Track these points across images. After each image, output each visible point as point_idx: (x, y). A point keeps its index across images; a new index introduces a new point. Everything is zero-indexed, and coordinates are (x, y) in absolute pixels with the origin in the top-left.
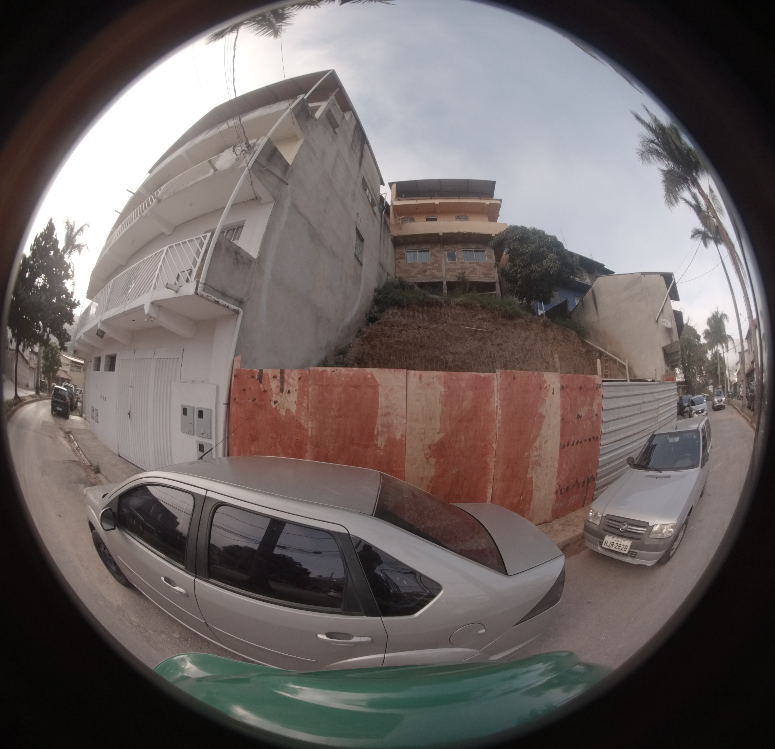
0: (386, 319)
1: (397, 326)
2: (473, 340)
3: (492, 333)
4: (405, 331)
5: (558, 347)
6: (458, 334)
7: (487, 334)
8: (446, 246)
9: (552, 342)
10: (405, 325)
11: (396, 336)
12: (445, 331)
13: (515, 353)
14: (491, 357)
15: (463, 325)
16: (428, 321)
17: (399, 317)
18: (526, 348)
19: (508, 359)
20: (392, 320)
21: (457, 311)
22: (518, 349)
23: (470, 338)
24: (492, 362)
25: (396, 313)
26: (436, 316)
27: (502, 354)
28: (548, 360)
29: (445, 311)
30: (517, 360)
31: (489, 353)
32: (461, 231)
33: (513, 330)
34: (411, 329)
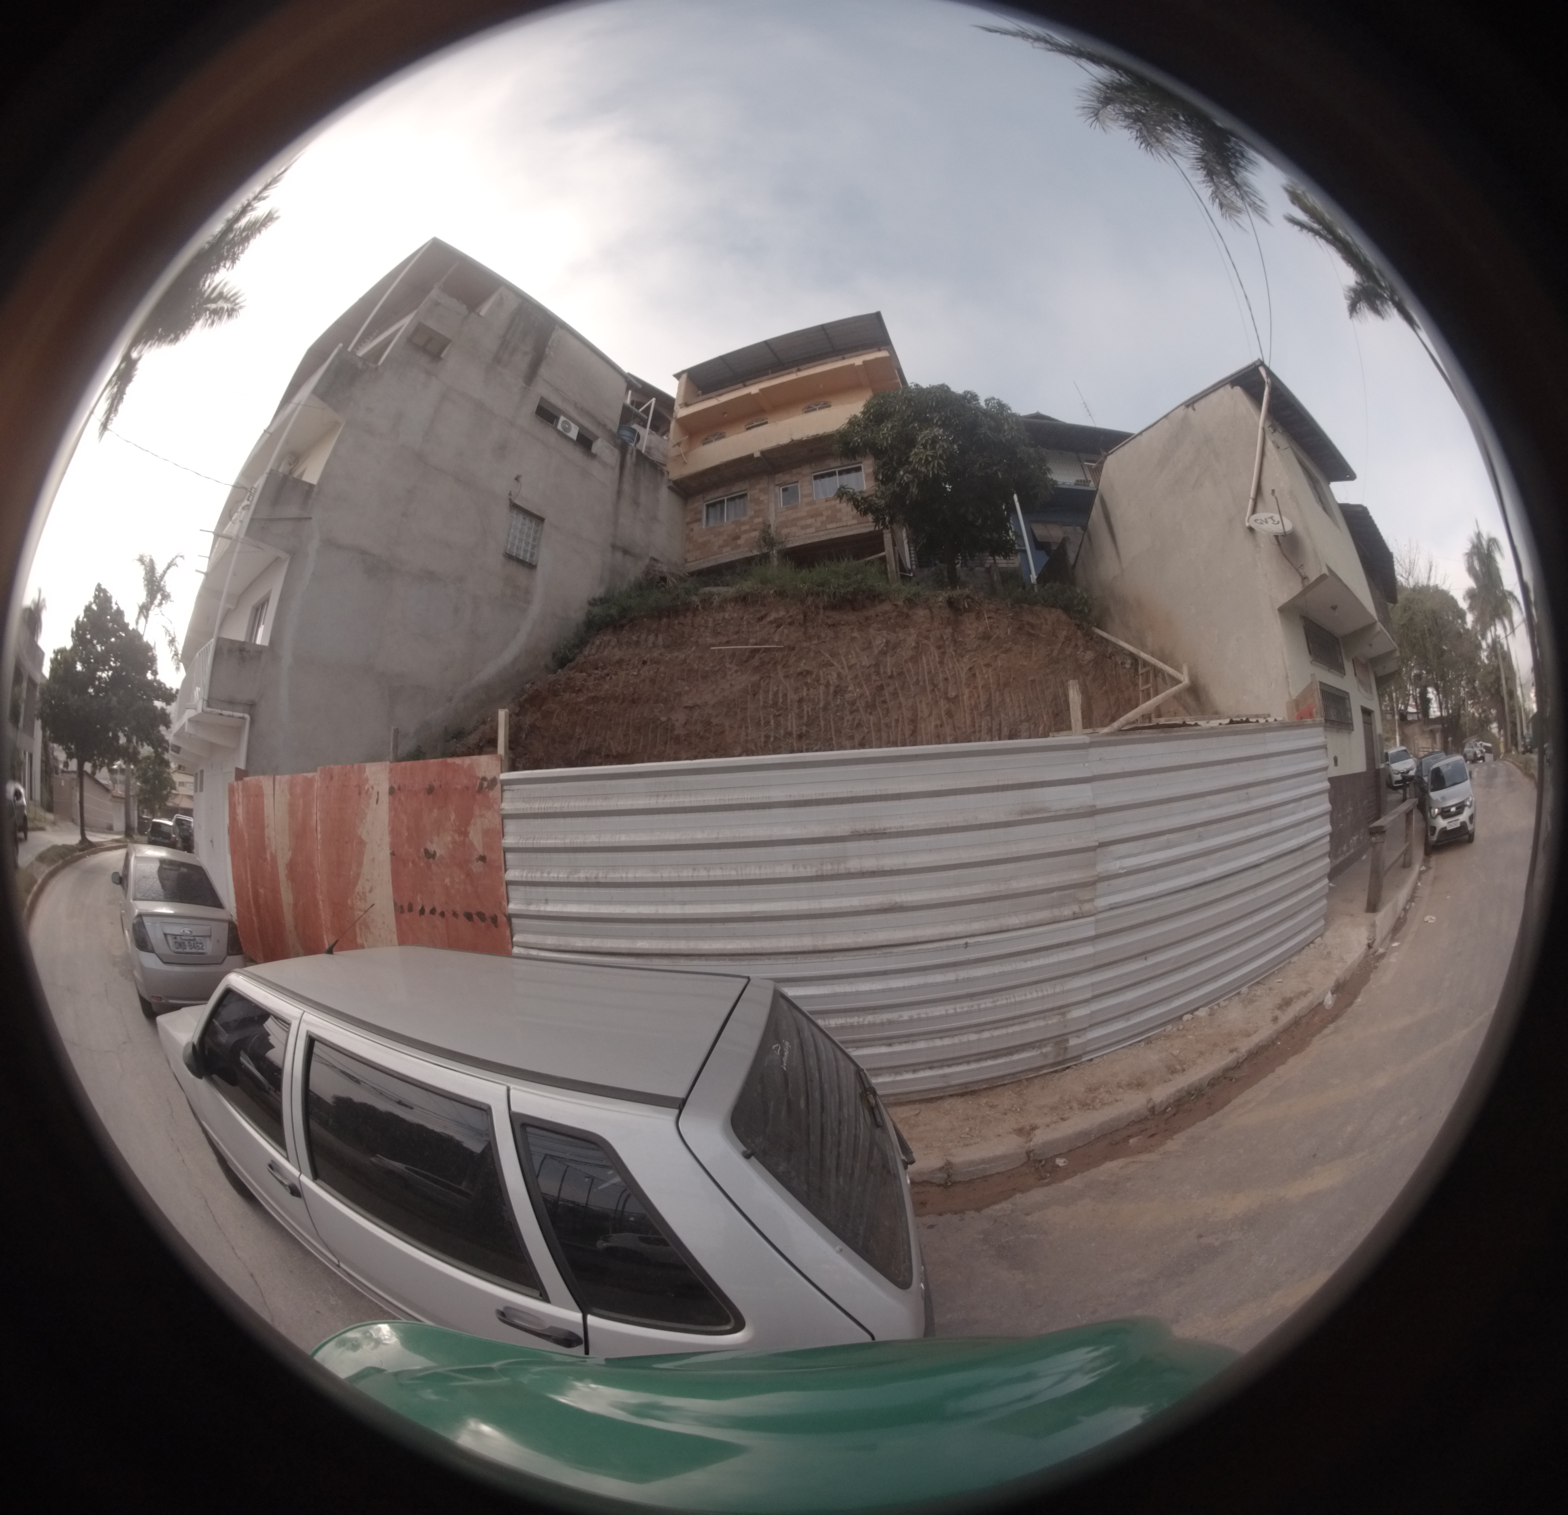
0: (585, 657)
1: (603, 668)
2: (739, 673)
3: (793, 649)
4: (615, 675)
5: (996, 656)
6: (712, 665)
7: (777, 654)
8: (780, 475)
9: (975, 646)
10: (620, 662)
11: (591, 687)
12: (688, 661)
13: (847, 687)
14: (775, 704)
15: (728, 643)
16: (666, 647)
17: (614, 647)
18: (885, 673)
19: (821, 705)
20: (596, 657)
21: (727, 616)
22: (856, 677)
23: (736, 668)
24: (776, 716)
25: (609, 641)
26: (683, 632)
27: (808, 695)
28: (954, 694)
29: (703, 618)
30: (853, 703)
31: (771, 697)
32: (797, 436)
33: (855, 634)
34: (627, 669)
